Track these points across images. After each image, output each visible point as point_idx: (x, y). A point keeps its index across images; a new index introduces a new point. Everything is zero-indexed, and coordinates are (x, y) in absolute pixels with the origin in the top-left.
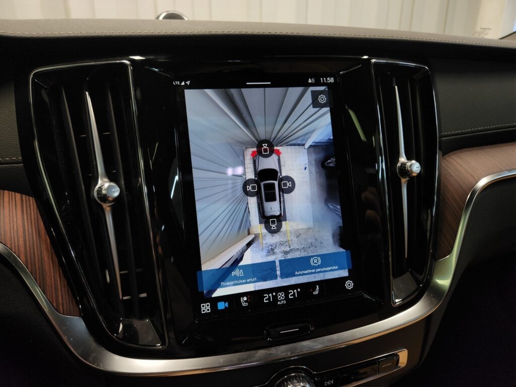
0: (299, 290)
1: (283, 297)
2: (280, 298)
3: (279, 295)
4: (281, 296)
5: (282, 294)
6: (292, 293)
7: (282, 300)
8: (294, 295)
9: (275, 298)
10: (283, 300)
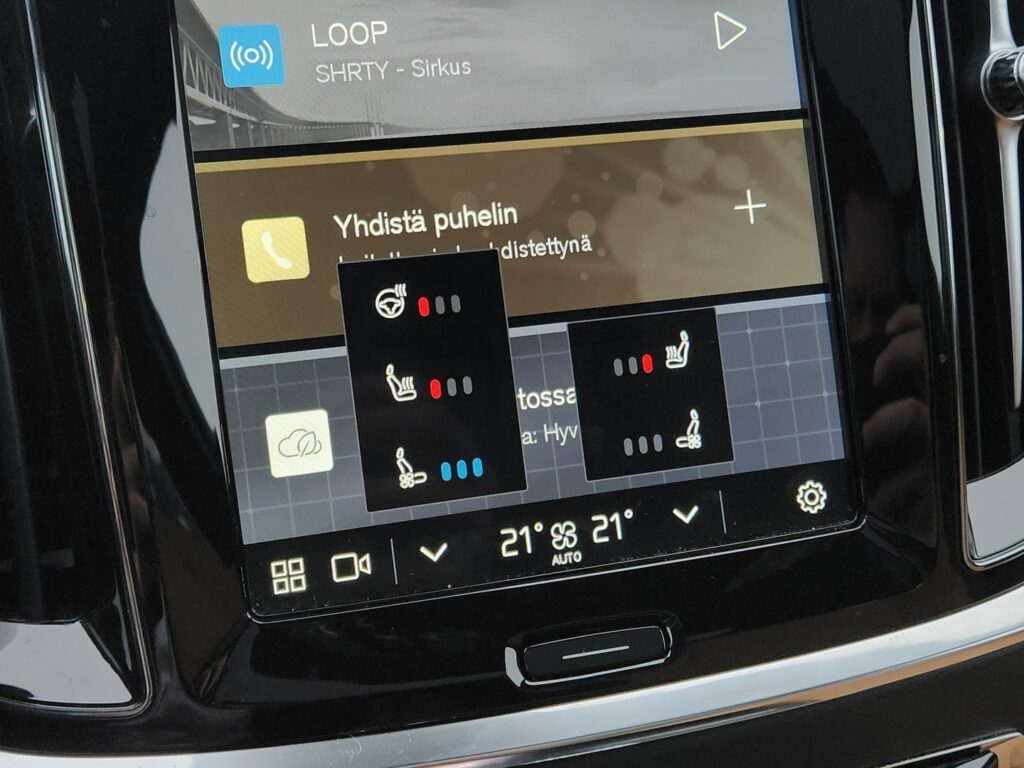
0: (629, 514)
1: (571, 539)
2: (560, 543)
3: (557, 531)
4: (564, 534)
5: (568, 528)
6: (605, 527)
7: (566, 550)
8: (611, 531)
9: (543, 541)
10: (573, 550)
